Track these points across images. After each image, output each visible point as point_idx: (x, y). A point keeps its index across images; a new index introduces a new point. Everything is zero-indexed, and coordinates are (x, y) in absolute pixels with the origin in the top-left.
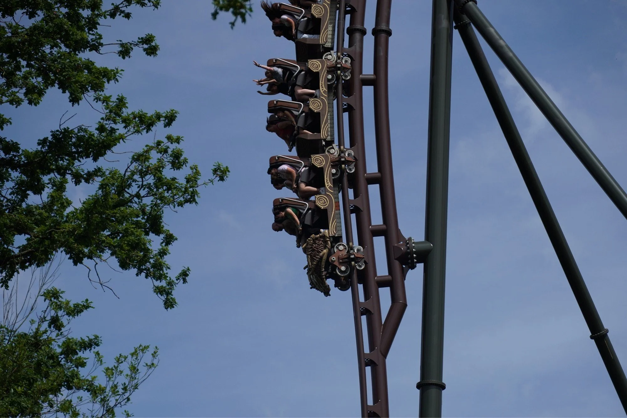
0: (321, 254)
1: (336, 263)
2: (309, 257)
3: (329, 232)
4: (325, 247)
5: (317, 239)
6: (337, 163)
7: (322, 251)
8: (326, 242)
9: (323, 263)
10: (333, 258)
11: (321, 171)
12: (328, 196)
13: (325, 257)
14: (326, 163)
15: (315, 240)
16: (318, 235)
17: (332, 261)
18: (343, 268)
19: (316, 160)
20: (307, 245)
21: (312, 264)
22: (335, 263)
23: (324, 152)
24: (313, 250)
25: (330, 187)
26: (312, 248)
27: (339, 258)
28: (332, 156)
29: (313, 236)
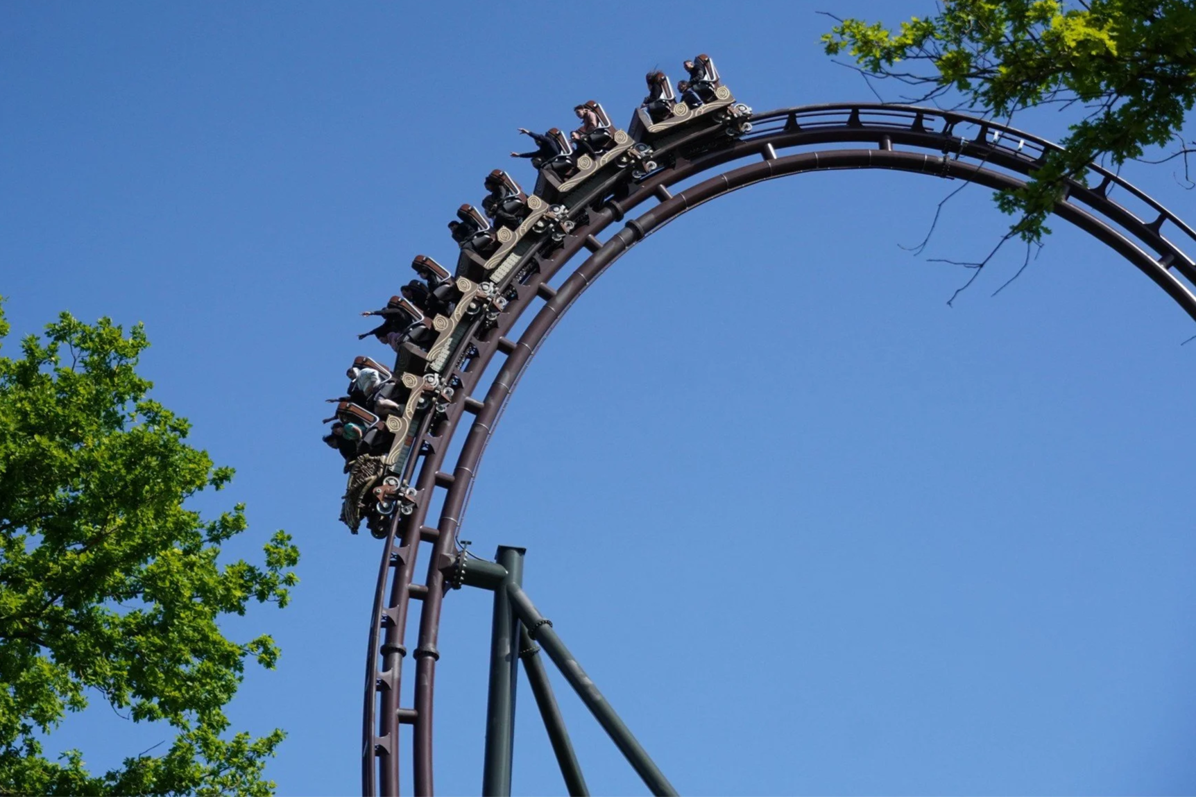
0: (367, 479)
1: (380, 497)
2: (352, 477)
3: (386, 459)
4: (375, 473)
5: (369, 460)
6: (428, 394)
7: (370, 476)
8: (378, 468)
9: (364, 490)
10: (379, 490)
11: (408, 392)
12: (404, 421)
13: (369, 484)
14: (418, 386)
15: (367, 461)
16: (373, 458)
17: (376, 492)
18: (385, 505)
19: (408, 378)
20: (355, 463)
21: (352, 486)
22: (378, 496)
23: (422, 376)
24: (360, 471)
25: (410, 413)
26: (359, 468)
27: (385, 492)
28: (427, 385)
29: (367, 455)
